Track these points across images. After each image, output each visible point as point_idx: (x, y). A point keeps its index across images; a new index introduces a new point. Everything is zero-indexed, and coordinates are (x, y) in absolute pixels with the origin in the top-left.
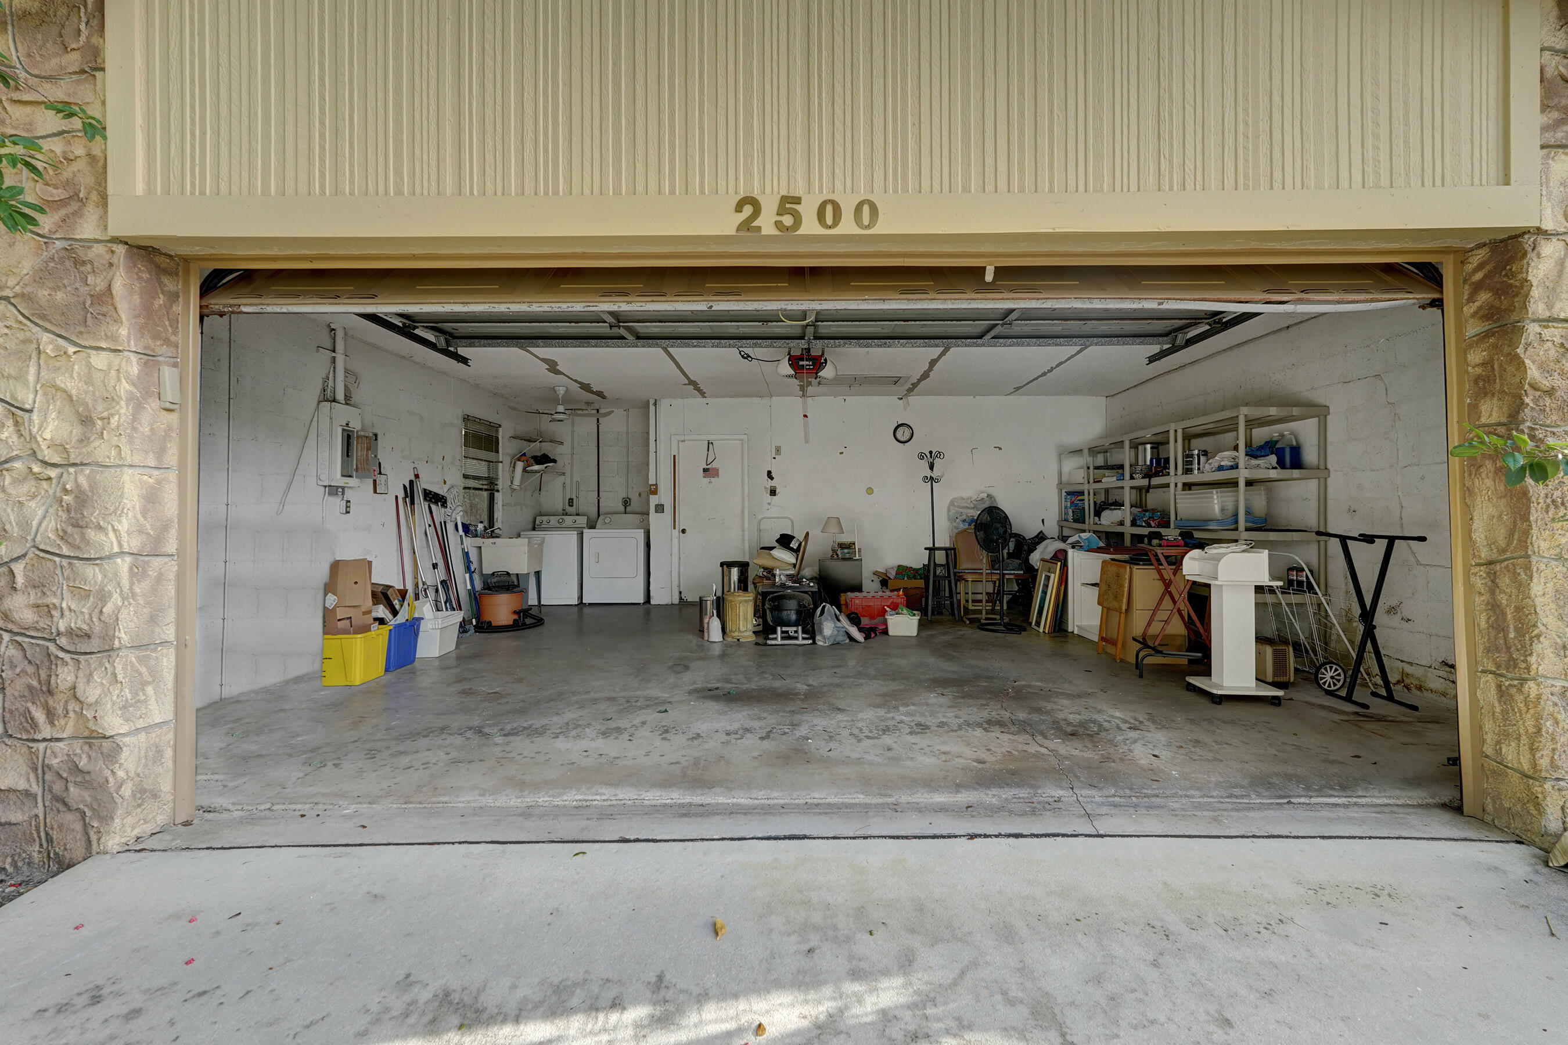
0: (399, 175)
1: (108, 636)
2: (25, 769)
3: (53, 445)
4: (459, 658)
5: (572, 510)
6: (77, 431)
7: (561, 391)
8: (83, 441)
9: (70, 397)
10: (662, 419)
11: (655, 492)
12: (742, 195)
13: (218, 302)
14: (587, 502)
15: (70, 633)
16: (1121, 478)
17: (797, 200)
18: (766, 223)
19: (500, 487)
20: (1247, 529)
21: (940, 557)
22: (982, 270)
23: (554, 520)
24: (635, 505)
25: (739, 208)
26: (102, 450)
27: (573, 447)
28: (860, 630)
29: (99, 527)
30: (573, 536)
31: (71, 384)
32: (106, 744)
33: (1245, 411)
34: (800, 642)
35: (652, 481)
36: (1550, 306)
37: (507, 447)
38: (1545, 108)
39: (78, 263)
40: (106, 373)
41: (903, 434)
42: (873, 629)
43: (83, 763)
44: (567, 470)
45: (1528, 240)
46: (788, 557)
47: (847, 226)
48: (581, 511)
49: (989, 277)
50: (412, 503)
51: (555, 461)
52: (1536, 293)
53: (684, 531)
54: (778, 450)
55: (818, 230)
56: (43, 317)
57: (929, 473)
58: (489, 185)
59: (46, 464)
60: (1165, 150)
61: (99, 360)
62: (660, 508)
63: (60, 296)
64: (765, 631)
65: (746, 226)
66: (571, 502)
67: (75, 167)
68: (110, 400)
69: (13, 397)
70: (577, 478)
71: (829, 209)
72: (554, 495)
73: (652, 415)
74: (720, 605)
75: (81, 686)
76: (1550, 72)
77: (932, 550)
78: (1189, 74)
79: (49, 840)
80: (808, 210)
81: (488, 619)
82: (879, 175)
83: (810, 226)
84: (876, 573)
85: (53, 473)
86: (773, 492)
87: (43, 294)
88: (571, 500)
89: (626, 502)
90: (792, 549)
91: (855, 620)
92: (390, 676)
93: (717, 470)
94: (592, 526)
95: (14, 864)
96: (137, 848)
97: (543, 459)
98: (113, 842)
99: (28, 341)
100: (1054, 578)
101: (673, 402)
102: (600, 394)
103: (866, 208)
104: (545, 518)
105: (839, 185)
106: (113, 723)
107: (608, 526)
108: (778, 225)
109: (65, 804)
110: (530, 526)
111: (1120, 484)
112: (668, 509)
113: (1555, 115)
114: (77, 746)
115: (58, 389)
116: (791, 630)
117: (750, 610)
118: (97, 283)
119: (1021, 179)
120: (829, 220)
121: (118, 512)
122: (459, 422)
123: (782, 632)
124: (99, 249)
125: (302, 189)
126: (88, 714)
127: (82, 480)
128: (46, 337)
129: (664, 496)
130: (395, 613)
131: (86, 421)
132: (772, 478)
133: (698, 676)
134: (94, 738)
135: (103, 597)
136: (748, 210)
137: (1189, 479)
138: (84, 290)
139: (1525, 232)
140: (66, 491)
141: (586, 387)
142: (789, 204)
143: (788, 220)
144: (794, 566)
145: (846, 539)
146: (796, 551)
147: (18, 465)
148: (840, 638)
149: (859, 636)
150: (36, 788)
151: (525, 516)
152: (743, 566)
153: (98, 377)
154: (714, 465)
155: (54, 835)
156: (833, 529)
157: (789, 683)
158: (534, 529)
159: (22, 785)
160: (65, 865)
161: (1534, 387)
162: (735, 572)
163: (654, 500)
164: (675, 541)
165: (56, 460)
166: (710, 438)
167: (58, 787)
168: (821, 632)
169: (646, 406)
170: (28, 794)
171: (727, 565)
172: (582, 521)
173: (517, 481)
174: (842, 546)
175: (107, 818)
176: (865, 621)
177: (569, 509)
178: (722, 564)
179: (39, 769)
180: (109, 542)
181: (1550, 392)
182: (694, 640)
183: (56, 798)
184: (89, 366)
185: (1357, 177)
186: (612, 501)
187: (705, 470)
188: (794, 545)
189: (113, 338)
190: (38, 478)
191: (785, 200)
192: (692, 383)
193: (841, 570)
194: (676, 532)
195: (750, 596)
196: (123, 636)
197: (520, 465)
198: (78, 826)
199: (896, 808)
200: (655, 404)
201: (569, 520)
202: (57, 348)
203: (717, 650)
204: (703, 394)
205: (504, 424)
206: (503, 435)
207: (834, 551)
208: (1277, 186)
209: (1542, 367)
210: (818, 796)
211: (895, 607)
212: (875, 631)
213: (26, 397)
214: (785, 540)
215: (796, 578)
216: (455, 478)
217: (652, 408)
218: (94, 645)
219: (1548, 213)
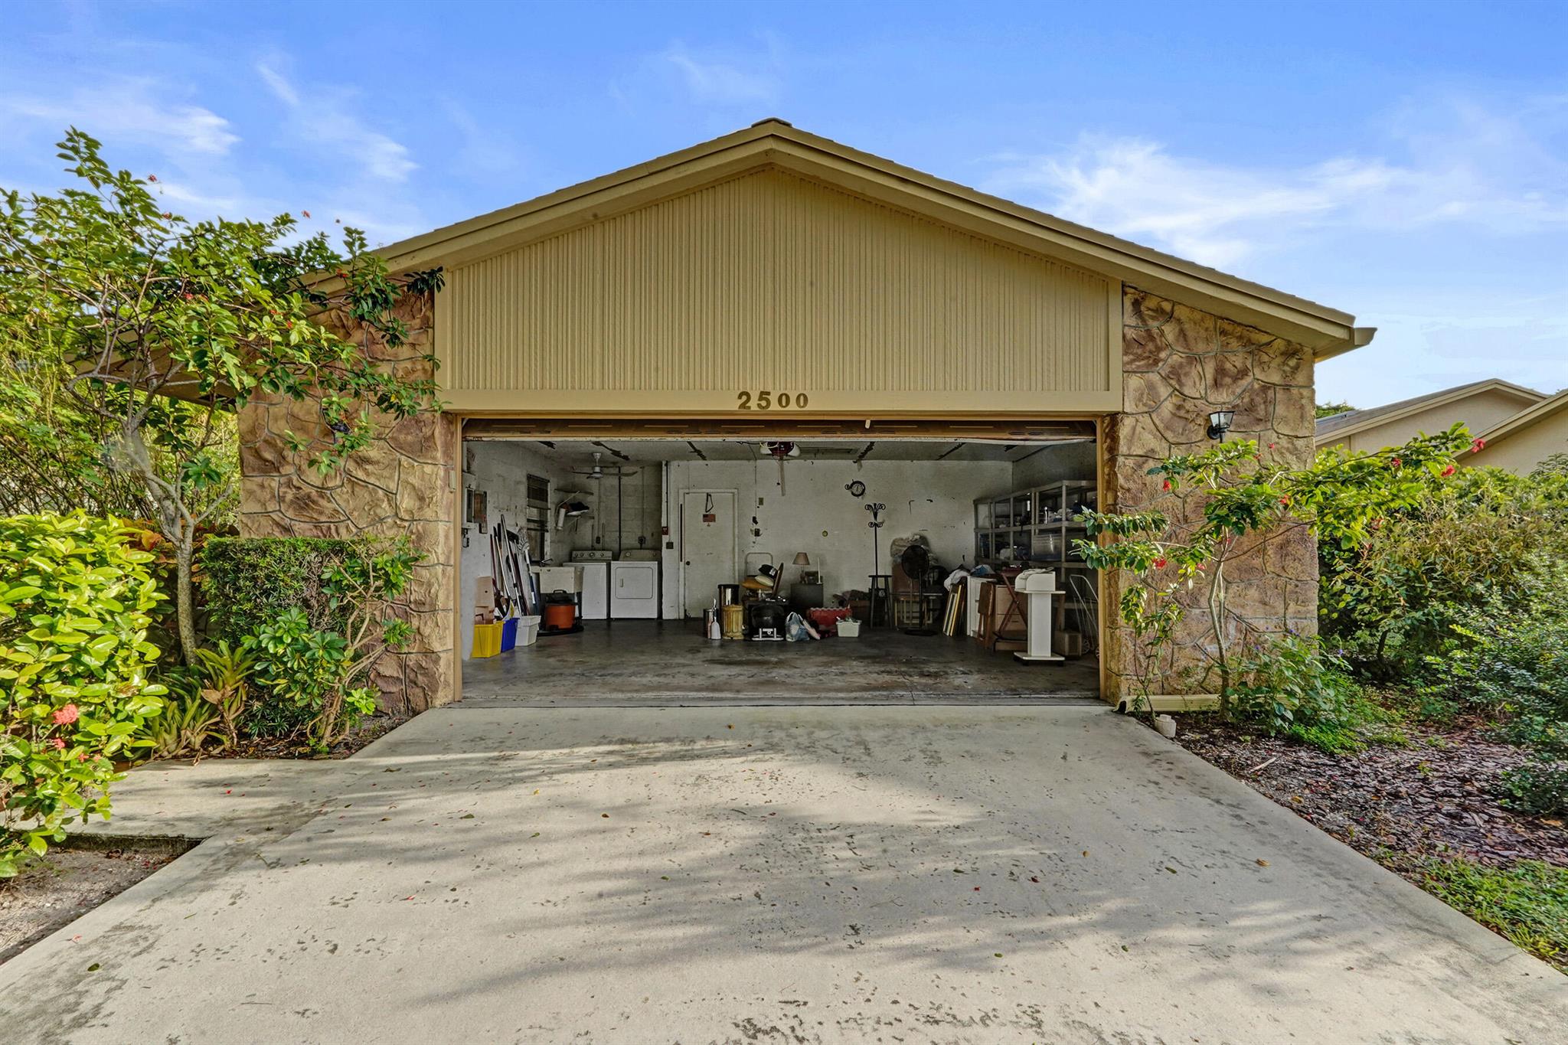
0: (573, 377)
1: (433, 605)
2: (396, 667)
3: (406, 511)
4: (539, 647)
5: (600, 546)
6: (417, 504)
7: (598, 455)
8: (420, 508)
9: (414, 487)
10: (672, 477)
11: (666, 533)
12: (741, 390)
13: (471, 436)
14: (611, 540)
15: (416, 602)
16: (1008, 525)
17: (768, 393)
18: (753, 405)
19: (549, 528)
20: (1067, 561)
21: (881, 584)
22: (864, 422)
23: (586, 554)
24: (649, 542)
25: (740, 397)
26: (428, 513)
27: (600, 497)
28: (818, 632)
29: (428, 551)
30: (604, 566)
31: (415, 481)
32: (433, 656)
33: (1066, 483)
34: (775, 639)
35: (664, 524)
36: (1129, 449)
37: (552, 497)
38: (1125, 353)
39: (418, 422)
40: (431, 475)
41: (857, 488)
42: (828, 632)
43: (424, 664)
44: (596, 514)
45: (1120, 417)
46: (768, 582)
47: (793, 407)
48: (606, 546)
49: (867, 426)
50: (500, 540)
51: (587, 508)
52: (1122, 442)
53: (688, 563)
54: (761, 501)
55: (780, 408)
56: (401, 448)
57: (873, 520)
58: (617, 384)
59: (402, 520)
60: (948, 369)
61: (428, 469)
62: (670, 545)
63: (409, 438)
64: (751, 631)
65: (743, 406)
66: (598, 540)
67: (416, 374)
68: (432, 488)
69: (387, 487)
70: (603, 521)
71: (784, 398)
72: (586, 534)
73: (664, 473)
74: (720, 615)
75: (422, 628)
76: (1128, 337)
77: (875, 578)
78: (959, 332)
79: (409, 701)
80: (773, 398)
81: (555, 623)
82: (808, 382)
83: (775, 406)
84: (835, 596)
85: (406, 524)
86: (757, 533)
87: (402, 437)
88: (598, 539)
89: (642, 540)
90: (770, 576)
91: (814, 624)
92: (504, 655)
93: (714, 516)
94: (616, 557)
95: (393, 712)
96: (447, 706)
97: (579, 506)
98: (438, 703)
99: (394, 460)
100: (957, 596)
101: (682, 463)
102: (626, 458)
103: (802, 398)
104: (579, 553)
105: (789, 386)
106: (436, 646)
107: (626, 558)
108: (759, 405)
109: (415, 684)
110: (567, 558)
111: (1007, 529)
112: (676, 545)
113: (1131, 357)
114: (420, 657)
115: (408, 483)
116: (769, 631)
117: (740, 617)
118: (427, 431)
119: (878, 383)
120: (784, 404)
121: (436, 543)
122: (524, 480)
123: (763, 633)
124: (428, 415)
125: (526, 385)
126: (426, 641)
127: (419, 528)
128: (403, 458)
129: (673, 536)
130: (504, 614)
131: (422, 499)
132: (756, 523)
133: (708, 654)
134: (428, 653)
135: (430, 585)
136: (744, 398)
137: (1043, 527)
138: (421, 435)
139: (1118, 413)
140: (412, 533)
141: (616, 453)
142: (764, 395)
143: (764, 403)
144: (772, 588)
145: (811, 569)
146: (773, 578)
147: (389, 520)
148: (803, 637)
149: (817, 636)
150: (402, 677)
151: (563, 551)
152: (735, 589)
153: (427, 477)
154: (712, 512)
155: (411, 698)
156: (801, 561)
157: (767, 658)
158: (570, 561)
159: (395, 675)
160: (416, 713)
161: (1122, 488)
162: (729, 592)
163: (665, 539)
164: (682, 570)
165: (407, 518)
166: (708, 491)
167: (412, 676)
168: (789, 632)
169: (658, 466)
170: (398, 678)
171: (722, 588)
172: (609, 554)
173: (561, 524)
174: (808, 574)
175: (435, 691)
176: (822, 627)
177: (596, 546)
178: (720, 587)
179: (404, 667)
180: (433, 558)
181: (1129, 490)
182: (701, 639)
183: (411, 681)
184: (423, 472)
185: (1039, 386)
186: (630, 539)
187: (705, 516)
188: (772, 573)
189: (434, 458)
190: (399, 527)
191: (762, 393)
192: (696, 450)
193: (807, 591)
194: (682, 564)
195: (740, 608)
196: (440, 604)
197: (563, 511)
198: (422, 695)
199: (818, 698)
200: (666, 465)
201: (598, 554)
202: (409, 463)
203: (717, 644)
204: (704, 458)
205: (551, 480)
206: (550, 488)
207: (802, 578)
208: (1001, 389)
209: (1126, 478)
210: (778, 694)
211: (843, 618)
212: (829, 633)
213: (392, 486)
214: (765, 570)
215: (773, 596)
216: (522, 522)
217: (664, 468)
218: (427, 608)
219: (1127, 404)
